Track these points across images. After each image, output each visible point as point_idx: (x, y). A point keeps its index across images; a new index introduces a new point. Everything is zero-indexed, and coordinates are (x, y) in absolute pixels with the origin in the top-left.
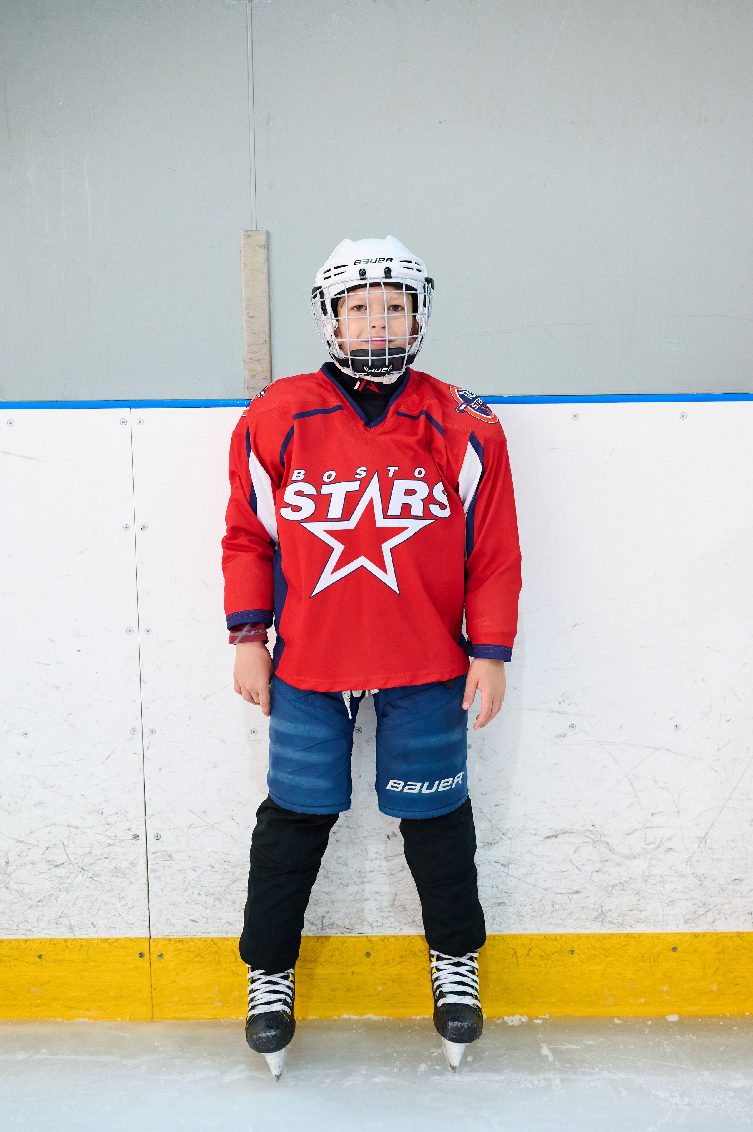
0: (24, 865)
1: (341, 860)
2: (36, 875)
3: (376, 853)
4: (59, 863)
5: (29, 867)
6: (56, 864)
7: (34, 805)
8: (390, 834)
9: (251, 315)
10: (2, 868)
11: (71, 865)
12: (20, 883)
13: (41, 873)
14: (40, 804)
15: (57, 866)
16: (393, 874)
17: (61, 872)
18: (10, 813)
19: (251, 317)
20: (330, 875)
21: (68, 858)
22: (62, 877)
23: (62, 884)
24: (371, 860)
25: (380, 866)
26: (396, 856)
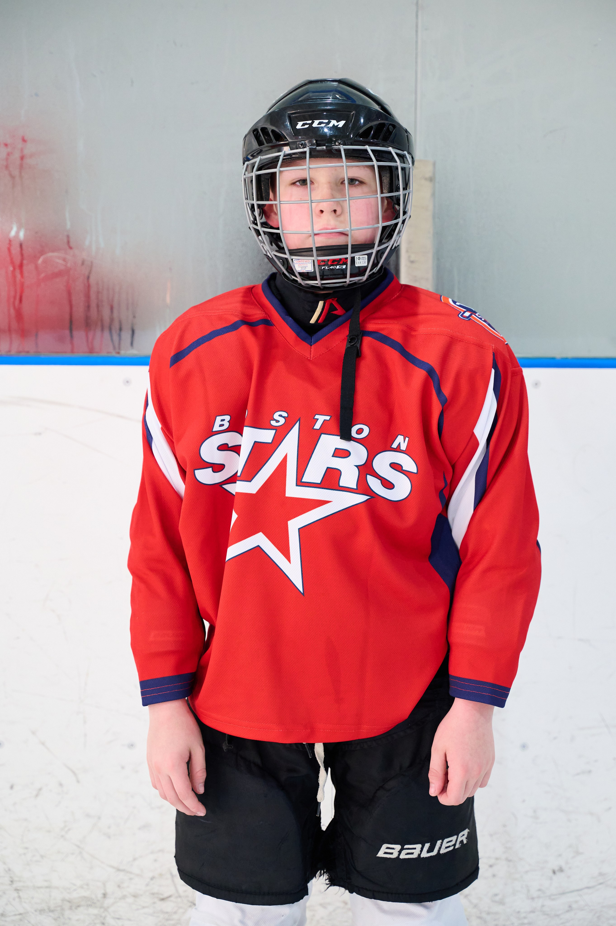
0: (124, 897)
1: (497, 898)
2: (138, 909)
3: (539, 890)
4: (166, 895)
5: (130, 900)
6: (162, 897)
7: (139, 829)
8: (556, 868)
9: (412, 259)
10: (98, 901)
11: (179, 900)
12: (118, 919)
13: (144, 907)
14: (145, 827)
15: (163, 899)
16: (557, 916)
17: (168, 906)
18: (109, 837)
19: (412, 262)
20: (484, 915)
21: (177, 891)
22: (167, 913)
23: (167, 920)
24: (533, 899)
25: (543, 906)
26: (563, 893)
